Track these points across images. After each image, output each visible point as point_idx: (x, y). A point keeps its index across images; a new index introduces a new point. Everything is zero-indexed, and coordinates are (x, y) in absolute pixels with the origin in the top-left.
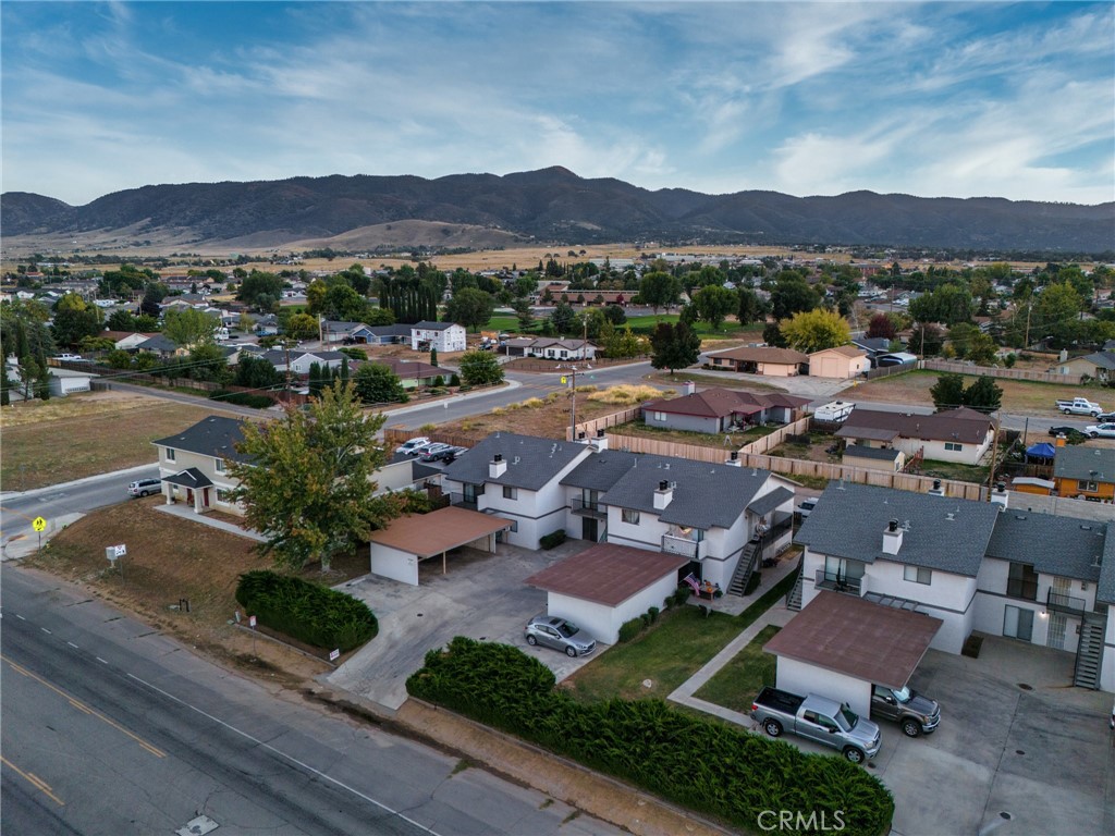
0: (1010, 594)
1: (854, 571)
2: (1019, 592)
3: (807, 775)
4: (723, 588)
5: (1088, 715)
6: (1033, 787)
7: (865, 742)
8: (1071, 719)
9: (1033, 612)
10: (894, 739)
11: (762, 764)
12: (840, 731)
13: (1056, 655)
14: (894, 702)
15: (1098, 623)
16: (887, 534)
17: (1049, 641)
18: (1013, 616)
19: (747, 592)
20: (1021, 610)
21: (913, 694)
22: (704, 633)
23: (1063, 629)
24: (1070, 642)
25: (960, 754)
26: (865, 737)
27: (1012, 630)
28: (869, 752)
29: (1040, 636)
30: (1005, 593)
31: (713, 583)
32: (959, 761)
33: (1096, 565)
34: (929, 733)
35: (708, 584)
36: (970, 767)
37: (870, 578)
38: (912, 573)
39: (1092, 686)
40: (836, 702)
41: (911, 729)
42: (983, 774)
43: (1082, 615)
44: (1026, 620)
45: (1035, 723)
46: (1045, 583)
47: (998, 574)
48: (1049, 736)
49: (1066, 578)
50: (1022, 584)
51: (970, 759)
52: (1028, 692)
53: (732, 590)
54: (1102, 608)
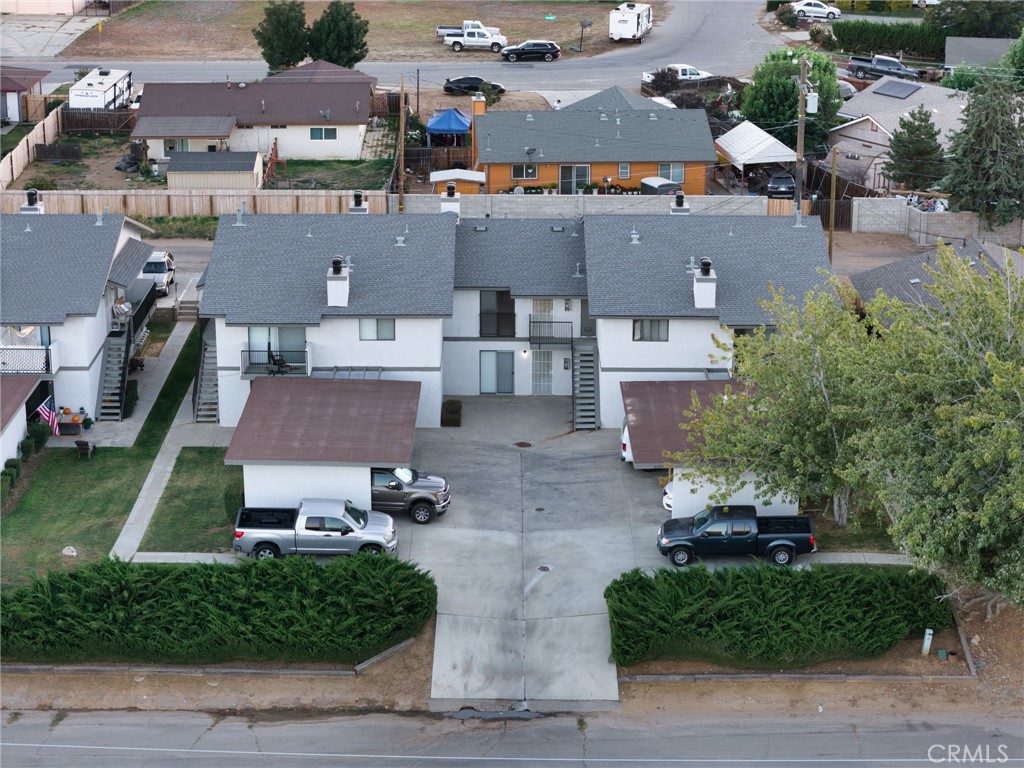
0: (485, 335)
1: (292, 343)
2: (494, 330)
3: (336, 582)
4: (91, 414)
5: (595, 457)
6: (562, 536)
7: (384, 535)
8: (579, 465)
9: (513, 353)
10: (410, 530)
11: (280, 586)
12: (352, 531)
13: (544, 403)
14: (399, 487)
15: (588, 348)
16: (331, 279)
17: (535, 388)
18: (490, 363)
19: (127, 412)
20: (499, 354)
21: (415, 476)
22: (100, 479)
23: (549, 366)
24: (561, 382)
25: (481, 527)
26: (381, 531)
27: (490, 386)
28: (390, 545)
29: (524, 385)
30: (478, 335)
31: (75, 409)
32: (481, 533)
33: (578, 275)
34: (441, 514)
35: (67, 412)
36: (495, 535)
37: (312, 345)
38: (370, 326)
39: (593, 426)
40: (337, 501)
41: (421, 516)
42: (511, 539)
43: (570, 343)
44: (505, 363)
45: (546, 479)
46: (523, 310)
47: (469, 309)
48: (563, 487)
49: (544, 299)
50: (498, 321)
51: (493, 528)
52: (527, 449)
53: (105, 412)
54: (589, 329)
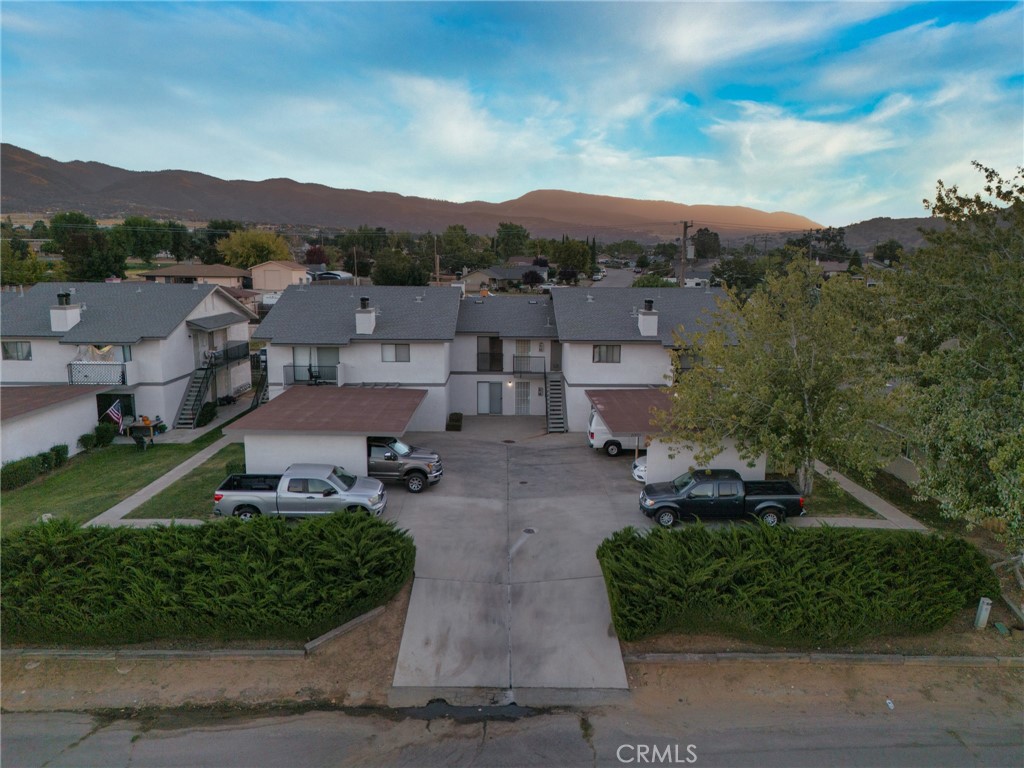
0: (480, 370)
1: (328, 362)
2: (488, 367)
3: (301, 542)
4: (168, 420)
5: (567, 448)
6: (543, 502)
7: (369, 497)
8: (555, 453)
9: (501, 384)
10: (399, 498)
12: (335, 492)
13: (524, 419)
14: (394, 457)
15: (556, 377)
16: (359, 312)
17: (517, 408)
18: (485, 390)
19: (201, 423)
20: (492, 384)
21: (412, 449)
22: (143, 462)
23: (528, 395)
24: (537, 405)
25: (470, 495)
26: (369, 495)
27: (485, 408)
28: (374, 508)
29: (509, 408)
30: (476, 370)
32: (470, 501)
33: (548, 325)
34: (433, 483)
36: (483, 503)
37: (345, 366)
38: (390, 352)
39: (562, 430)
40: (326, 466)
41: (415, 485)
42: (497, 505)
43: (545, 376)
44: (496, 391)
45: (527, 462)
46: (509, 351)
47: (470, 349)
48: (543, 467)
49: (523, 341)
50: (491, 360)
51: (480, 496)
52: (513, 445)
53: (181, 424)
54: (557, 365)
